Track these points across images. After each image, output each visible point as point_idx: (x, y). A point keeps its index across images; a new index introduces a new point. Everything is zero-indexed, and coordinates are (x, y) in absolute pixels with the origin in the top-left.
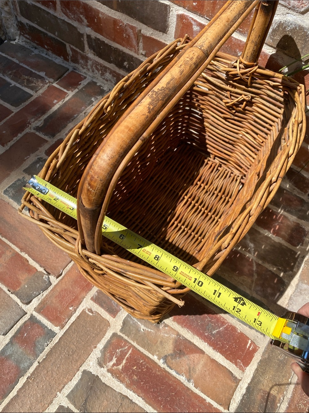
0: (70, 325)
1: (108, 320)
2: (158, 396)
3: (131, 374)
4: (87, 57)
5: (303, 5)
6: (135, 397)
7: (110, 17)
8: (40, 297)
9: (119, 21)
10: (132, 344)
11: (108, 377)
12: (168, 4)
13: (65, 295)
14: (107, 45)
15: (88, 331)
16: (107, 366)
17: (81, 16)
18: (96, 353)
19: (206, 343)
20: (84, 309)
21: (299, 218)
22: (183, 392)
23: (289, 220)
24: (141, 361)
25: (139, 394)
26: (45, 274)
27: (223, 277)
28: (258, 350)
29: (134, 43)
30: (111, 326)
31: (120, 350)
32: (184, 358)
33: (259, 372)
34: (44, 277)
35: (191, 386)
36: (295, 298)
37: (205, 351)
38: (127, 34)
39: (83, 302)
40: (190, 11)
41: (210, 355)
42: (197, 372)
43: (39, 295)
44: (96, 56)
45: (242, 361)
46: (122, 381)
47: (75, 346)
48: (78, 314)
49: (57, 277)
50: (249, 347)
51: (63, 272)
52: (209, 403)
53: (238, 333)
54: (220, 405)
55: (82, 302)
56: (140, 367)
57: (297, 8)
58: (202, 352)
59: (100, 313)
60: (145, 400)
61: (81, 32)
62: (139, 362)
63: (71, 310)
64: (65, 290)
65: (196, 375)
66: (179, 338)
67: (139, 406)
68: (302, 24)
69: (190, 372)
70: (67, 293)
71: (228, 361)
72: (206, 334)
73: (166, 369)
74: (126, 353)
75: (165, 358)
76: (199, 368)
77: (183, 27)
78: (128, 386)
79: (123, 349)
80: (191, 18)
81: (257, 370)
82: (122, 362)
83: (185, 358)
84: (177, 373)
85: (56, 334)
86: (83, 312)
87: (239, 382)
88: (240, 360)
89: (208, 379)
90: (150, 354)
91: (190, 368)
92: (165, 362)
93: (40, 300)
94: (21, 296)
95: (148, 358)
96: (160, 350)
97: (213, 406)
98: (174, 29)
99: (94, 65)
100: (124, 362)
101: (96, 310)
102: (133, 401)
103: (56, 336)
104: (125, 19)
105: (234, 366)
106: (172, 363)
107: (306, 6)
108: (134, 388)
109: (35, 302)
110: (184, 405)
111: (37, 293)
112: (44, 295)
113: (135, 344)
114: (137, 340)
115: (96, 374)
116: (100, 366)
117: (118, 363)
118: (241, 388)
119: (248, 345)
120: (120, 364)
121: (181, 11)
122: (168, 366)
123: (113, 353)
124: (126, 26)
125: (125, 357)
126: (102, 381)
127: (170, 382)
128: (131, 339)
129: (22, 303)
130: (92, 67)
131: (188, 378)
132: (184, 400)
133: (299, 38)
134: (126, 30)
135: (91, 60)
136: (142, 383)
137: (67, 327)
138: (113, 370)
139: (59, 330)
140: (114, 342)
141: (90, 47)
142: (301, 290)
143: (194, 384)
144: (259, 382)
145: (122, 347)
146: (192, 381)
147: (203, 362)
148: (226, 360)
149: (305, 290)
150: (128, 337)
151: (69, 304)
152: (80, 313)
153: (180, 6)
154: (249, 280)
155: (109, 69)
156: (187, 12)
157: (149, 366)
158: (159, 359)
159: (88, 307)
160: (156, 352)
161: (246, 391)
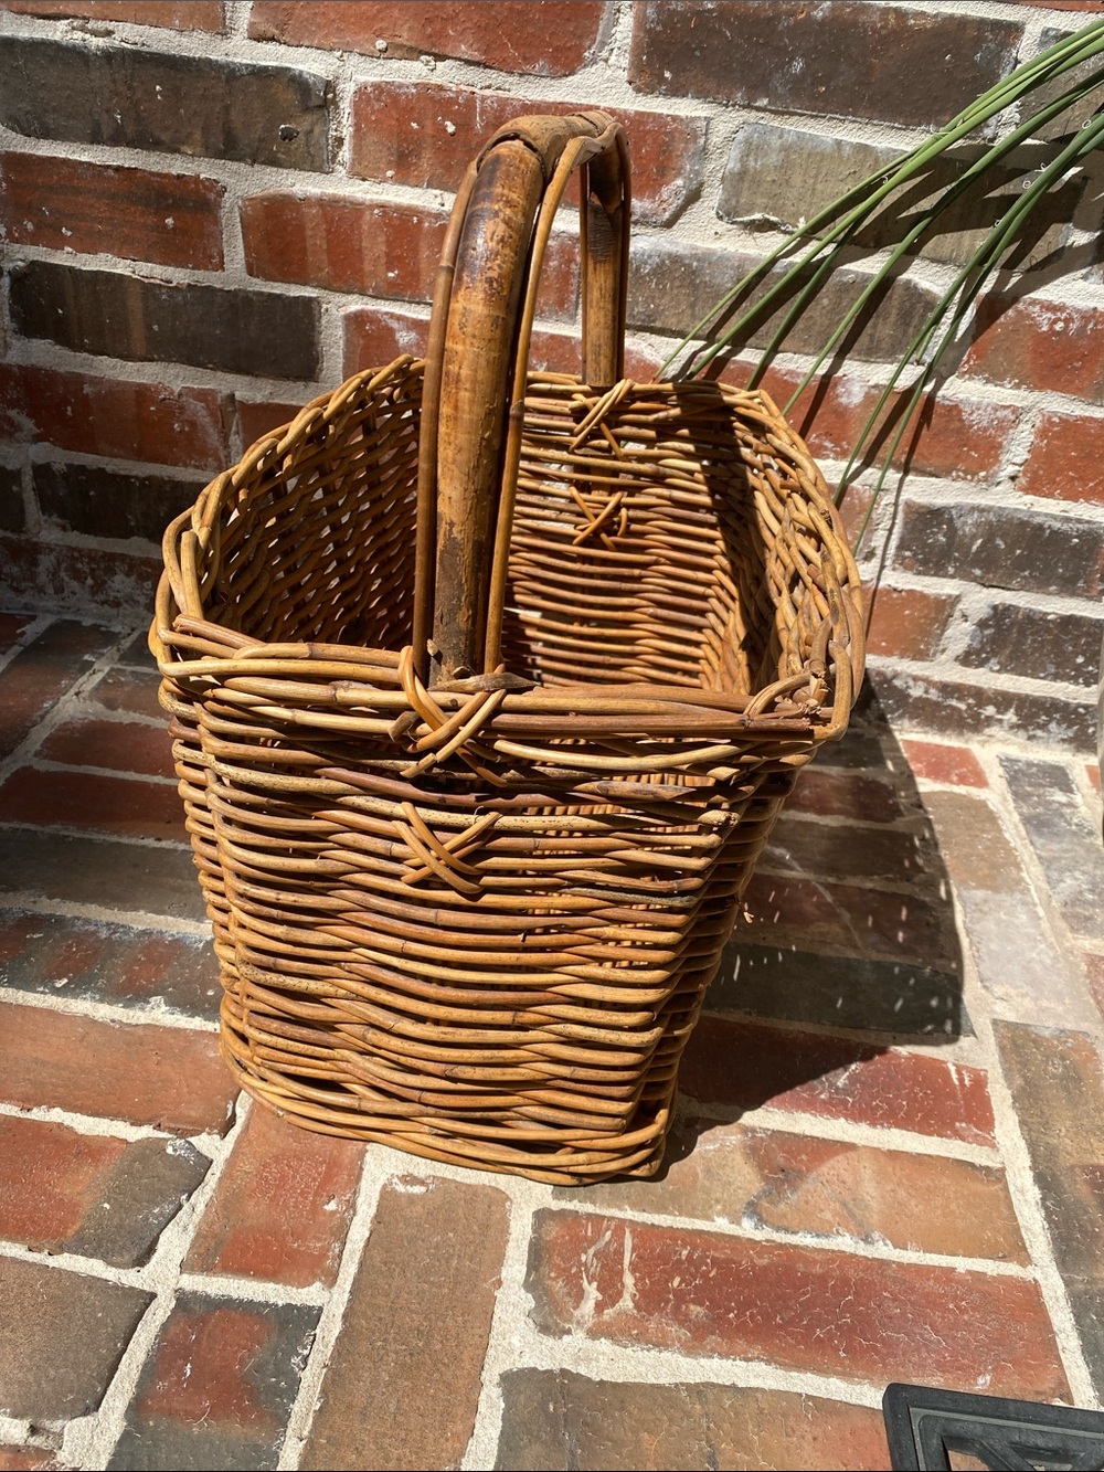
0: (358, 1255)
1: (493, 1184)
2: (810, 1328)
3: (677, 1308)
4: (36, 543)
5: (665, 205)
6: (737, 1370)
7: (126, 384)
8: (184, 1218)
9: (156, 387)
10: (619, 1219)
11: (604, 1353)
12: (314, 295)
13: (283, 1177)
14: (114, 476)
15: (437, 1247)
16: (578, 1322)
17: (12, 413)
18: (513, 1301)
19: (842, 1120)
20: (385, 1186)
21: (847, 766)
22: (877, 1278)
23: (830, 776)
24: (685, 1252)
25: (745, 1352)
26: (166, 1140)
27: (762, 943)
28: (986, 1077)
29: (213, 438)
30: (512, 1197)
31: (591, 1251)
32: (805, 1186)
33: (1035, 1127)
34: (170, 1150)
35: (883, 1250)
36: (977, 927)
37: (853, 1140)
38: (183, 422)
39: (366, 1167)
40: (382, 298)
41: (875, 1145)
42: (874, 1204)
43: (180, 1213)
44: (69, 533)
45: (969, 1120)
46: (661, 1344)
47: (417, 1313)
48: (373, 1211)
49: (224, 1133)
50: (961, 1080)
51: (238, 1110)
52: (969, 1272)
53: (906, 1058)
54: (1003, 1258)
55: (362, 1169)
56: (693, 1270)
57: (653, 215)
58: (848, 1147)
59: (450, 1177)
60: (776, 1362)
61: (9, 467)
62: (679, 1260)
63: (333, 1213)
64: (276, 1159)
65: (875, 1216)
66: (753, 1137)
67: (771, 1391)
68: (673, 249)
69: (853, 1216)
70: (289, 1167)
71: (935, 1139)
72: (823, 1096)
73: (779, 1241)
74: (620, 1253)
75: (753, 1210)
76: (870, 1190)
77: (366, 347)
78: (690, 1350)
79: (601, 1244)
80: (387, 313)
81: (1022, 1123)
82: (623, 1285)
83: (809, 1185)
84: (818, 1236)
85: (321, 1309)
86: (387, 1195)
87: (1004, 1176)
88: (961, 1121)
89: (916, 1208)
90: (696, 1221)
91: (844, 1204)
92: (761, 1221)
93: (191, 1227)
94: (100, 1246)
95: (700, 1233)
96: (718, 1195)
97: (984, 1274)
98: (341, 360)
99: (64, 565)
100: (629, 1280)
101: (432, 1173)
102: (741, 1384)
103: (323, 1318)
104: (177, 377)
105: (960, 1142)
106: (785, 1216)
108: (717, 1343)
109: (174, 1243)
110: (903, 1314)
111: (168, 1209)
112: (201, 1208)
113: (629, 1214)
114: (628, 1198)
115: (556, 1367)
116: (554, 1334)
117: (610, 1296)
118: (1022, 1192)
119: (954, 1076)
120: (620, 1295)
121: (355, 304)
122: (778, 1229)
123: (574, 1270)
124: (180, 395)
125: (622, 1264)
126: (589, 1380)
127: (818, 1270)
128: (609, 1205)
129: (117, 1266)
130: (54, 574)
131: (859, 1234)
132: (894, 1300)
133: (677, 283)
134: (182, 408)
135: (51, 550)
136: (731, 1315)
137: (349, 1270)
138: (609, 1325)
139: (326, 1294)
140: (556, 1238)
141: (47, 505)
142: (976, 905)
143: (888, 1242)
144: (1052, 1152)
145: (593, 1242)
146: (876, 1235)
147: (869, 1171)
148: (926, 1138)
149: (986, 901)
150: (594, 1203)
151: (317, 1194)
152: (375, 1204)
153: (349, 292)
154: (836, 929)
155: (123, 557)
156: (374, 301)
157: (717, 1255)
158: (736, 1221)
159: (396, 1173)
160: (710, 1207)
161: (1040, 1188)
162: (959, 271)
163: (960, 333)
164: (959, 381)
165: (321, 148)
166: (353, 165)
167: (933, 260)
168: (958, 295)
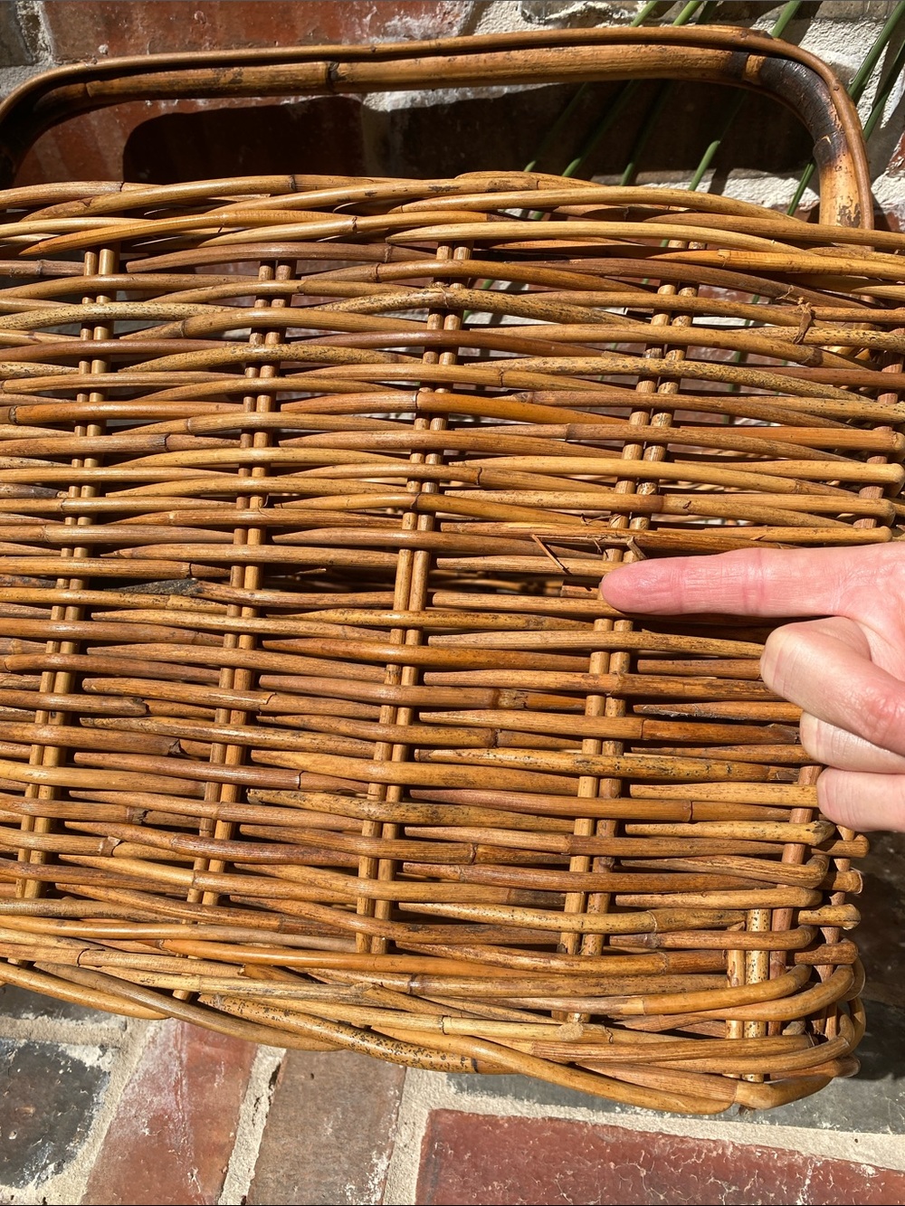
5: (450, 18)
57: (438, 34)
107: (458, 15)
162: (879, 28)
163: (887, 116)
164: (892, 181)
165: (13, 35)
166: (57, 47)
167: (837, 20)
168: (880, 63)
